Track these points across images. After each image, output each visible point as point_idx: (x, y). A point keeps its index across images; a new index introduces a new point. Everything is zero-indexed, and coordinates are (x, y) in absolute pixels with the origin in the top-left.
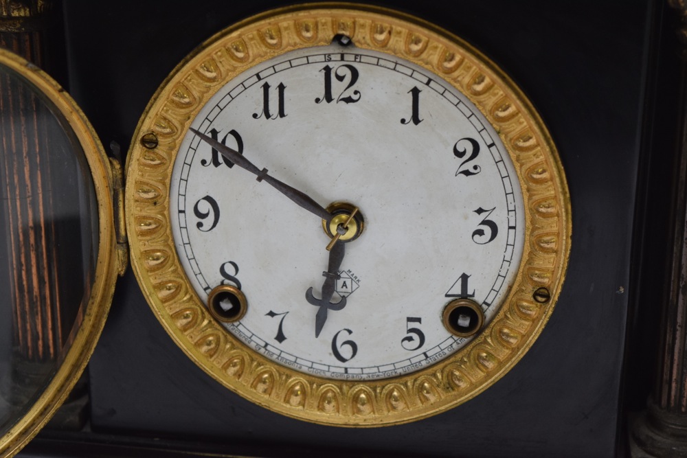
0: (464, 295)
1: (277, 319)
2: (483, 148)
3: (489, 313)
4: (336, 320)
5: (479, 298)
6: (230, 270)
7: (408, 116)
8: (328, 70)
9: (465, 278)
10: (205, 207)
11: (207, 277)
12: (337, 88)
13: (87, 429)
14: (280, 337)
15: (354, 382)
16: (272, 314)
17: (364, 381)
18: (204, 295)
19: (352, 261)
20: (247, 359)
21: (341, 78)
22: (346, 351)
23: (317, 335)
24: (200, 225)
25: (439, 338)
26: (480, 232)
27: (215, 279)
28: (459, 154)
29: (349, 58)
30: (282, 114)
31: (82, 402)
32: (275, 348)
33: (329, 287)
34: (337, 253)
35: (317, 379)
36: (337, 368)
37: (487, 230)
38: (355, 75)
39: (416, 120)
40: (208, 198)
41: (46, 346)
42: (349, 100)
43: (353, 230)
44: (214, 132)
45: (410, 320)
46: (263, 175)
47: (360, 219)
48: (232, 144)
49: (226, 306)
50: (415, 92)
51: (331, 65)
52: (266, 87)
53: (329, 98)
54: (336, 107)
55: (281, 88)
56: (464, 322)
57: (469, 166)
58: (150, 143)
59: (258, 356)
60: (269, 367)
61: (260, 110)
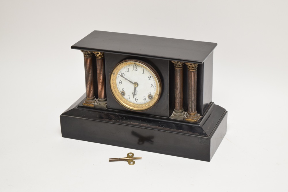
0: (150, 94)
1: (129, 96)
2: (151, 77)
3: (153, 97)
4: (135, 97)
5: (152, 95)
7: (143, 73)
8: (134, 67)
9: (150, 92)
10: (120, 82)
11: (120, 90)
12: (135, 69)
13: (107, 108)
14: (129, 98)
15: (138, 104)
16: (128, 95)
17: (139, 104)
18: (120, 92)
19: (137, 89)
20: (125, 101)
22: (137, 100)
23: (133, 98)
25: (148, 100)
26: (151, 87)
27: (122, 90)
28: (149, 78)
29: (136, 66)
30: (129, 71)
31: (106, 105)
32: (129, 99)
33: (134, 92)
34: (135, 88)
35: (133, 104)
36: (136, 102)
37: (152, 87)
38: (137, 68)
39: (144, 73)
40: (121, 81)
41: (102, 97)
42: (136, 70)
43: (137, 86)
44: (121, 73)
45: (144, 97)
46: (126, 79)
47: (138, 84)
48: (123, 76)
49: (123, 94)
50: (144, 70)
52: (127, 68)
53: (134, 70)
54: (135, 71)
55: (129, 68)
56: (150, 97)
57: (150, 79)
58: (114, 74)
59: (127, 100)
60: (128, 102)
61: (126, 71)
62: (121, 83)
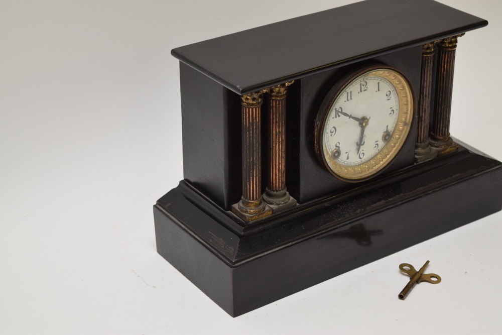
0: (387, 131)
1: (347, 154)
2: (392, 92)
3: (392, 133)
4: (361, 149)
5: (390, 131)
6: (338, 145)
7: (377, 90)
8: (361, 84)
9: (387, 126)
10: (333, 130)
12: (363, 87)
14: (348, 158)
15: (363, 163)
17: (365, 162)
18: (330, 154)
19: (366, 131)
21: (363, 85)
22: (362, 156)
23: (357, 154)
24: (331, 135)
25: (381, 144)
26: (391, 113)
27: (334, 148)
28: (387, 95)
30: (351, 99)
32: (346, 162)
33: (361, 140)
34: (363, 130)
35: (356, 166)
36: (359, 161)
38: (366, 84)
39: (379, 90)
40: (334, 127)
42: (365, 90)
44: (336, 109)
45: (376, 142)
46: (350, 117)
49: (337, 155)
50: (379, 83)
51: (362, 83)
52: (348, 93)
53: (361, 91)
54: (363, 93)
55: (351, 92)
56: (387, 138)
57: (389, 98)
59: (342, 165)
61: (346, 100)
62: (333, 134)
